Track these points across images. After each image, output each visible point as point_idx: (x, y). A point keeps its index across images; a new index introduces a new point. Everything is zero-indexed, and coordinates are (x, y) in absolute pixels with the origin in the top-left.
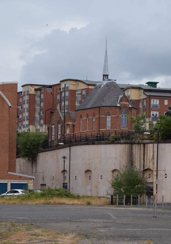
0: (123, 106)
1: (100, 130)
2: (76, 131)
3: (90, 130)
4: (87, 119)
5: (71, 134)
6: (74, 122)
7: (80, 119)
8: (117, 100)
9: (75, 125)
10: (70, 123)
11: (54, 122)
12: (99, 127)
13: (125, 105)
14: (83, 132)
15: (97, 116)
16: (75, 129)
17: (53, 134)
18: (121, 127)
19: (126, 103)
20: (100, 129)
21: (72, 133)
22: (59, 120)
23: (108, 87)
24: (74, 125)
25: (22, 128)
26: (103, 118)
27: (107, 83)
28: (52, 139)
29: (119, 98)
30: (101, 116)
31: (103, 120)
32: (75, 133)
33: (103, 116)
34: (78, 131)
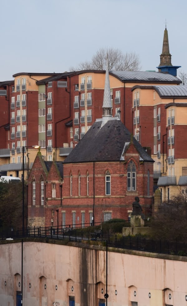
0: (130, 160)
1: (96, 197)
2: (65, 196)
3: (83, 195)
4: (78, 178)
5: (58, 199)
6: (62, 180)
7: (70, 177)
8: (121, 151)
9: (63, 186)
10: (57, 182)
11: (34, 178)
12: (94, 192)
13: (132, 158)
14: (73, 197)
15: (91, 176)
16: (63, 192)
17: (34, 196)
18: (127, 192)
19: (134, 155)
20: (96, 195)
21: (58, 197)
22: (42, 176)
23: (110, 128)
24: (61, 186)
25: (16, 152)
26: (99, 178)
27: (109, 122)
28: (32, 204)
29: (125, 147)
30: (96, 176)
31: (100, 181)
32: (62, 199)
33: (100, 176)
34: (67, 196)
